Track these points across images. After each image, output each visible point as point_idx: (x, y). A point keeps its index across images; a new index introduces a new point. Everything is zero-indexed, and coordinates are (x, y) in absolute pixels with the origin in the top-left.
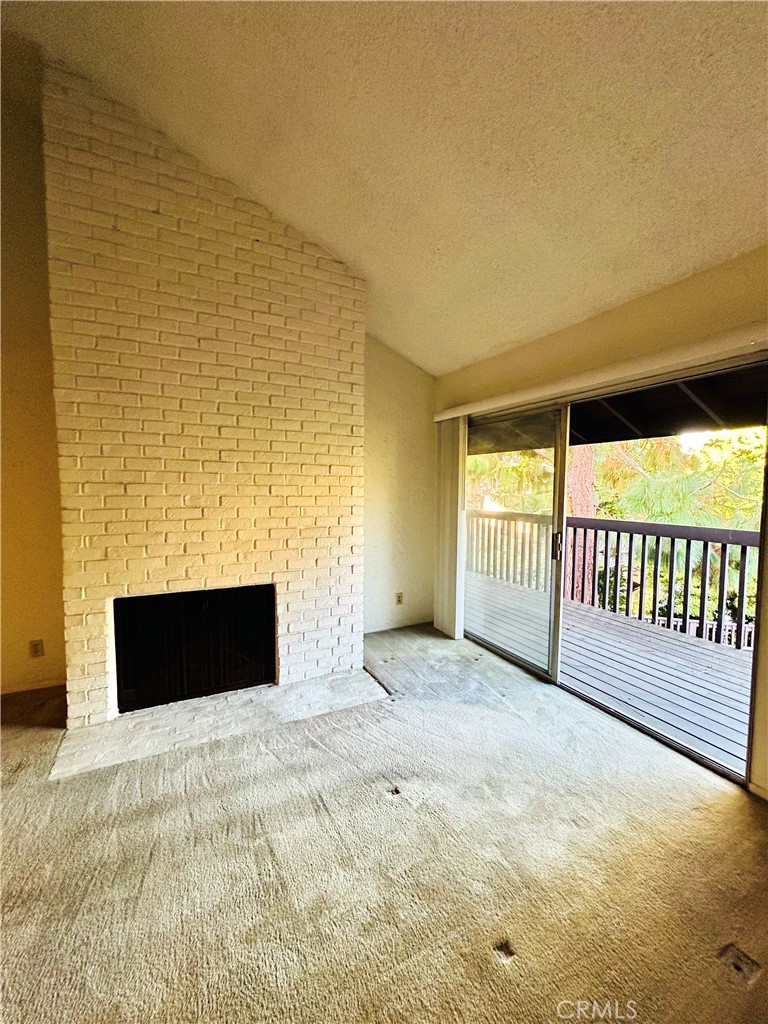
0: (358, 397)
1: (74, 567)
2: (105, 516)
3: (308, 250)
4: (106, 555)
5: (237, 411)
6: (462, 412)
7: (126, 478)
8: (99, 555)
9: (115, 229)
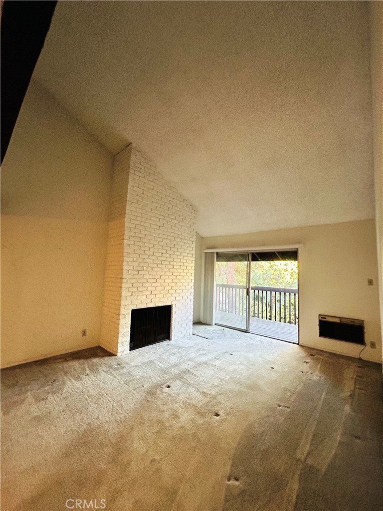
0: (194, 246)
1: (124, 298)
2: (133, 281)
3: (185, 202)
4: (132, 294)
5: (166, 248)
6: (215, 251)
7: (139, 268)
8: (130, 294)
9: (143, 193)
